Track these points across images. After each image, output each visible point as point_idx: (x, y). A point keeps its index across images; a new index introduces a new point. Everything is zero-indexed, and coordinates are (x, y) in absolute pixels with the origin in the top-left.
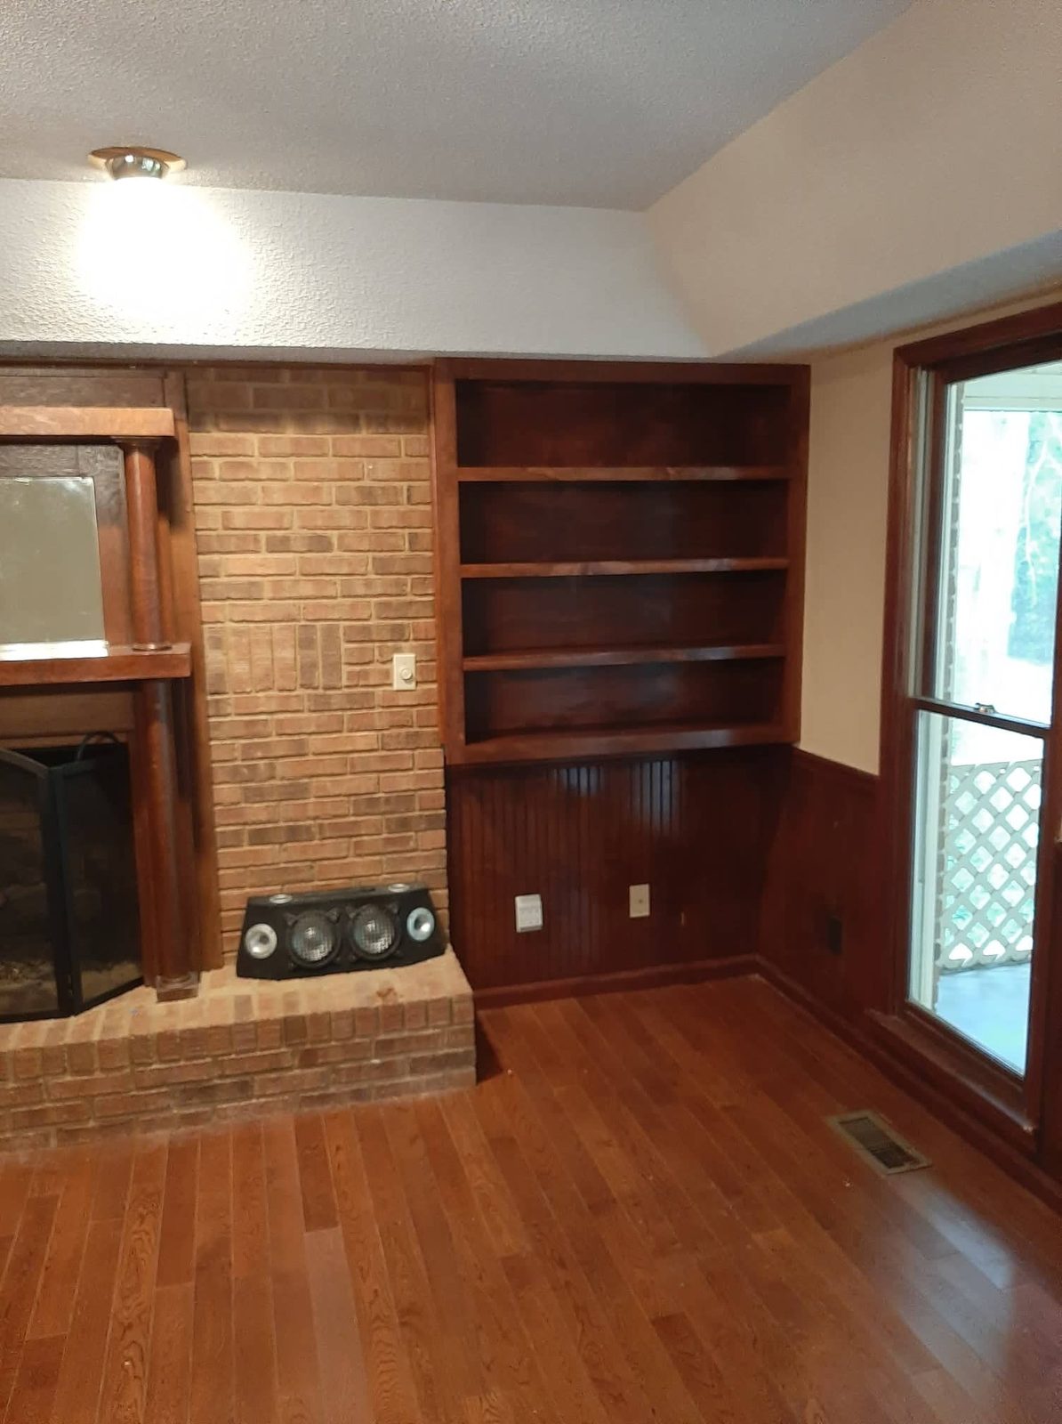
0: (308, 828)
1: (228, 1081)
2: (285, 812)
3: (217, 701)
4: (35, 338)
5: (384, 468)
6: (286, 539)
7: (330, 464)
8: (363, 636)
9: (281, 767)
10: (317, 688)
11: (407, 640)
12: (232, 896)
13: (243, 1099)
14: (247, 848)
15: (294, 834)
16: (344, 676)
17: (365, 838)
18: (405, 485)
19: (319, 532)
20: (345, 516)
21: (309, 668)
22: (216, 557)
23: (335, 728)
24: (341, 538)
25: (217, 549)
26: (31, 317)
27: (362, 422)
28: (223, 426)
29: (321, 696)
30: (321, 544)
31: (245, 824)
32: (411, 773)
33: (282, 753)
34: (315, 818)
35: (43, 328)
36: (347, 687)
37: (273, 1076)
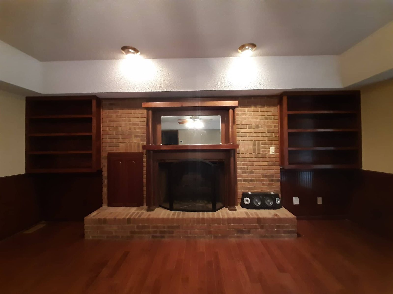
0: (254, 180)
1: (246, 230)
2: (250, 176)
3: (239, 155)
4: (217, 90)
5: (270, 114)
6: (251, 126)
7: (260, 113)
8: (265, 144)
9: (249, 168)
10: (256, 153)
11: (273, 145)
12: (240, 192)
13: (249, 234)
14: (242, 183)
15: (251, 181)
16: (261, 151)
17: (265, 183)
18: (273, 117)
19: (258, 125)
20: (262, 122)
21: (254, 150)
22: (239, 129)
23: (259, 161)
24: (261, 126)
25: (239, 128)
26: (217, 86)
27: (266, 106)
28: (242, 107)
29: (257, 155)
30: (257, 127)
31: (242, 178)
32: (273, 170)
33: (249, 165)
34: (255, 178)
35: (219, 88)
36: (262, 153)
37: (255, 230)
